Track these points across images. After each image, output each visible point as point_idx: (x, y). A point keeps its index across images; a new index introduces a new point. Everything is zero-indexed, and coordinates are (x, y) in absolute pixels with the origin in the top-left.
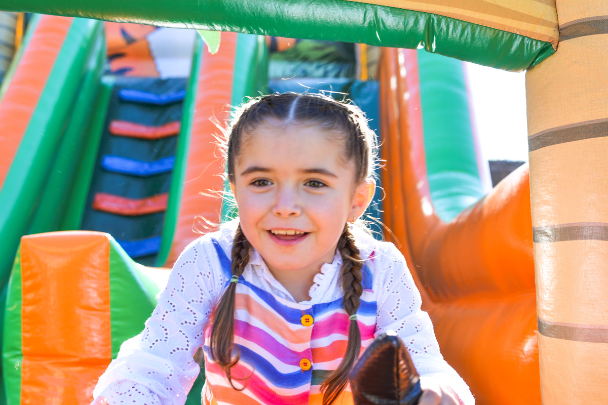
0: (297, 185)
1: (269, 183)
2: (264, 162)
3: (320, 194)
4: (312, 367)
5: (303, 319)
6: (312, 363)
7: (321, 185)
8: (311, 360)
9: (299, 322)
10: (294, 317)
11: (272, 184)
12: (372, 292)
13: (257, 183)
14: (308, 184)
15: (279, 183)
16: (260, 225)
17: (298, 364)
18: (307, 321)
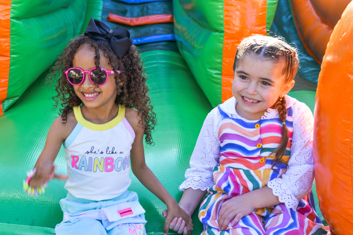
0: (258, 83)
1: (247, 79)
2: (246, 70)
3: (267, 88)
4: (262, 146)
5: (256, 126)
6: (262, 144)
7: (267, 84)
8: (261, 143)
9: (254, 127)
10: (252, 126)
11: (248, 79)
12: (292, 117)
13: (242, 77)
14: (262, 83)
15: (250, 80)
16: (239, 93)
17: (256, 146)
18: (257, 126)
